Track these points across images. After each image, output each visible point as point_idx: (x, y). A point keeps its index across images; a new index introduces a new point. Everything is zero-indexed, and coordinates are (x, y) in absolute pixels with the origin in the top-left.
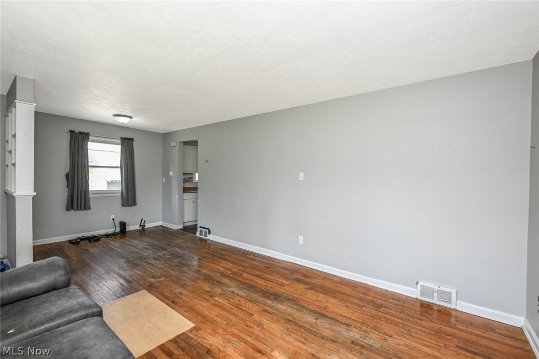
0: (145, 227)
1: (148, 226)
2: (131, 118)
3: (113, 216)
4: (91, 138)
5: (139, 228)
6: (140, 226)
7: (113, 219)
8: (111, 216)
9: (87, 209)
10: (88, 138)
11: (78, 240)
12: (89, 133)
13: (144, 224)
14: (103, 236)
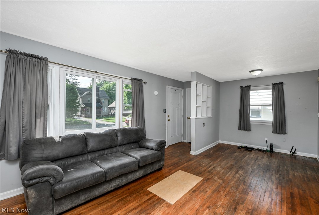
0: (295, 154)
1: (298, 153)
2: (262, 70)
3: (266, 139)
4: (251, 88)
5: (289, 153)
6: (291, 152)
7: (266, 141)
8: (265, 138)
9: (248, 131)
10: (250, 89)
11: (240, 147)
12: (250, 86)
13: (295, 151)
14: (256, 149)
